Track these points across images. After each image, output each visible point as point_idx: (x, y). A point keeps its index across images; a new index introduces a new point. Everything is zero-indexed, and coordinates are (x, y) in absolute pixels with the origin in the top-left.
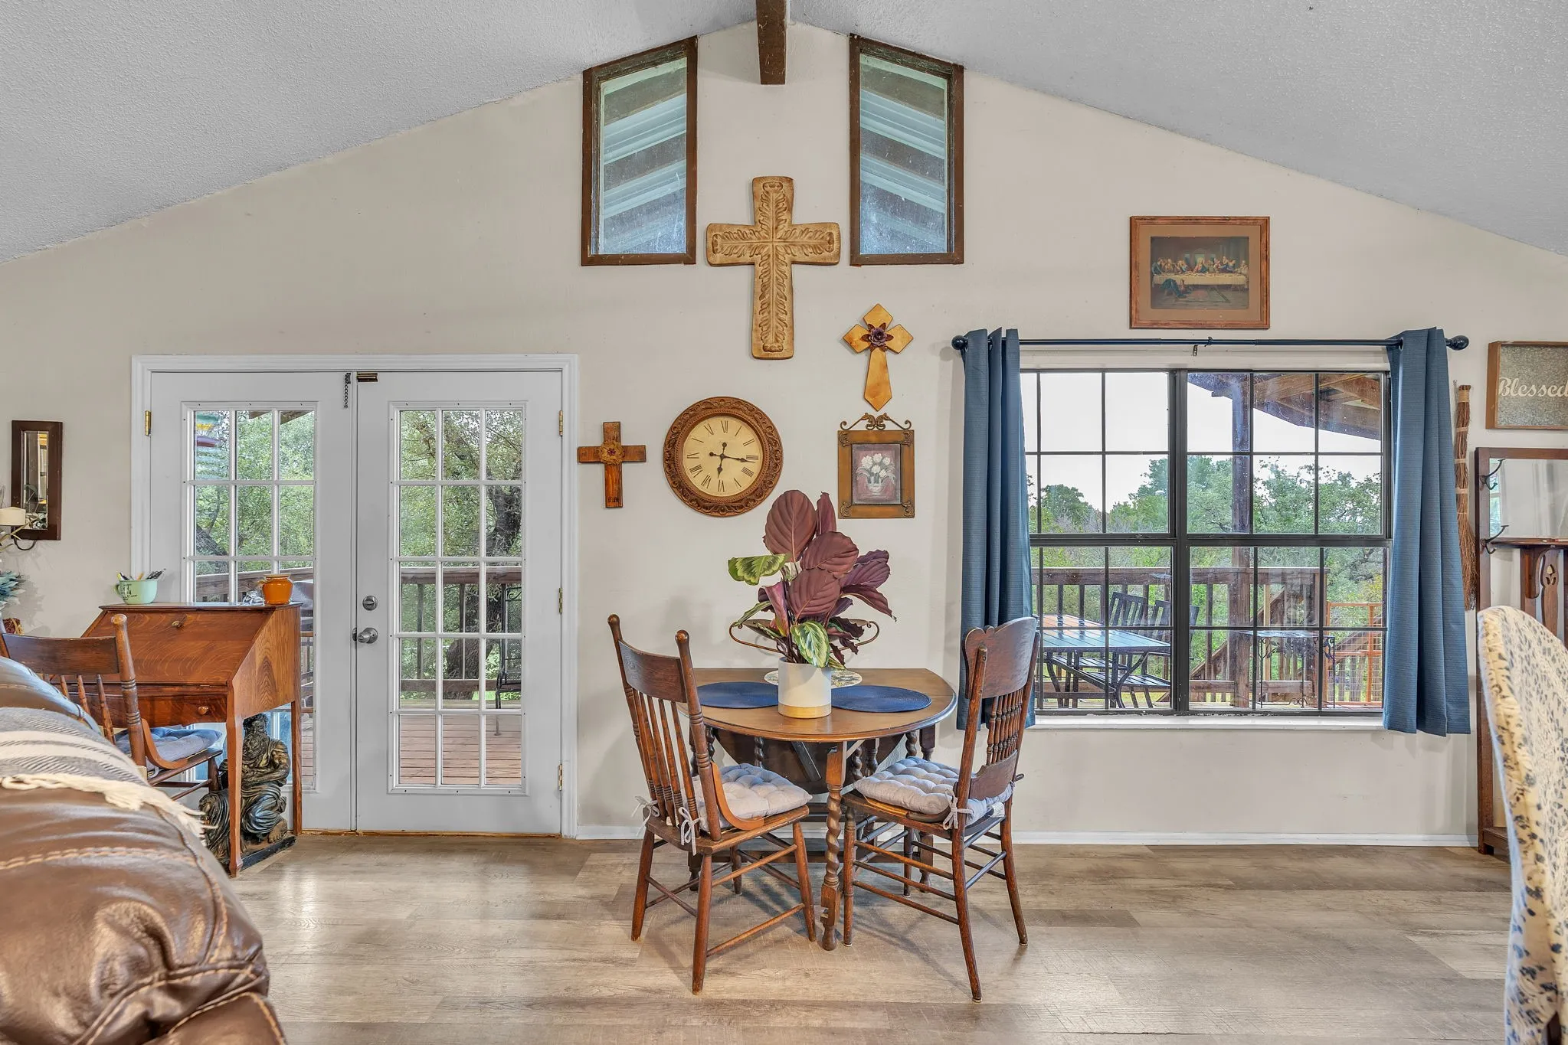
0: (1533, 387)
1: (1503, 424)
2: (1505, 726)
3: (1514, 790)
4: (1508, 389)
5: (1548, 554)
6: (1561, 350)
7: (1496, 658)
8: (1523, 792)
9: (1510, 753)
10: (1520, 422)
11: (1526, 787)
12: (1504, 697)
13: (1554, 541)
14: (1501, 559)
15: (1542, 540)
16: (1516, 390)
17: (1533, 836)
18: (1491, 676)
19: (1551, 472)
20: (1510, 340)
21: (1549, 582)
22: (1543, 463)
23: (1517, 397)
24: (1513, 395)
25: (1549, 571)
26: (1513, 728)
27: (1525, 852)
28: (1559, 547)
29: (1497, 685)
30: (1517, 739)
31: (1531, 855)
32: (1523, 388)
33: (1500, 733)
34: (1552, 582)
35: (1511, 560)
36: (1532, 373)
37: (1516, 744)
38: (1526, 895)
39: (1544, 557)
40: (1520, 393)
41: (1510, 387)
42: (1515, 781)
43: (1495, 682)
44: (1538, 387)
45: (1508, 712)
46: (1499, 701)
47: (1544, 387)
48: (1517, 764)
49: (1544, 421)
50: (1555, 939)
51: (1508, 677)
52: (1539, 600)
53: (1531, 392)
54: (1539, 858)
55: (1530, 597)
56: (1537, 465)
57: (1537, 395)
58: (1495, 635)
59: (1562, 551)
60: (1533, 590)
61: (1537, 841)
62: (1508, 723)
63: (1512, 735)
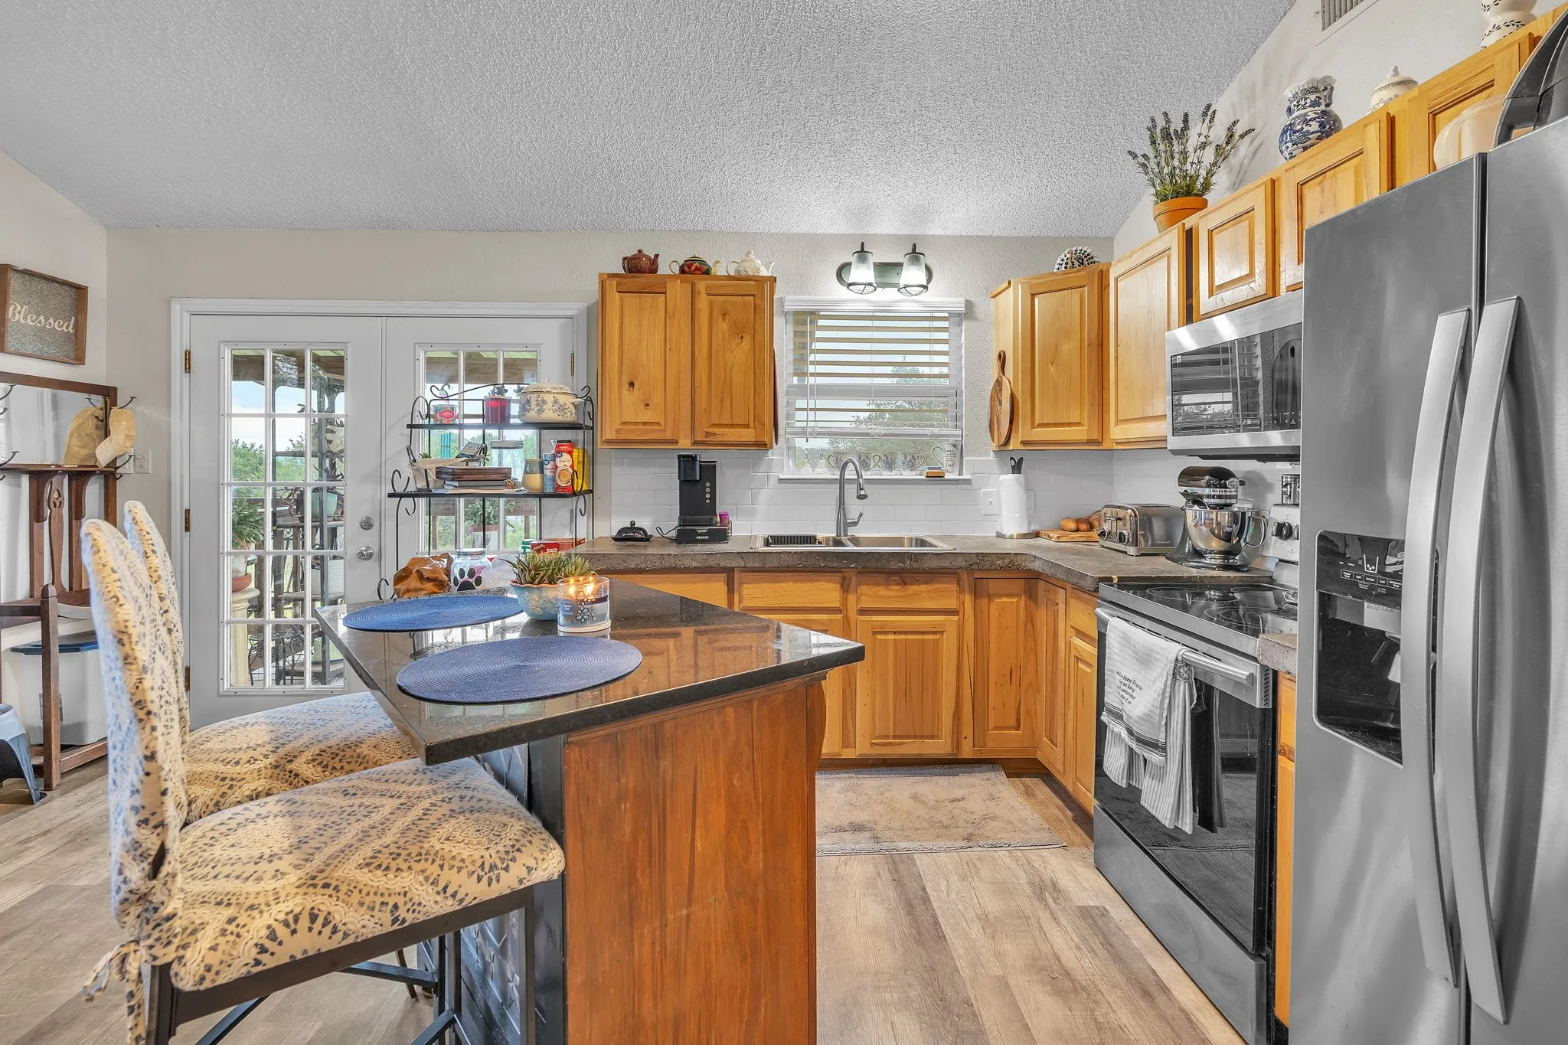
0: (42, 318)
1: (13, 349)
2: (124, 630)
3: (135, 681)
4: (17, 314)
5: (55, 479)
6: (66, 288)
7: (110, 572)
8: (140, 681)
9: (129, 652)
10: (29, 349)
11: (143, 676)
12: (121, 605)
13: (60, 466)
14: (10, 485)
15: (50, 466)
16: (25, 318)
17: (149, 713)
18: (108, 589)
19: (54, 398)
20: (21, 267)
21: (55, 506)
22: (47, 392)
23: (26, 326)
24: (22, 321)
25: (56, 495)
26: (131, 630)
27: (144, 728)
28: (65, 472)
29: (115, 596)
30: (134, 639)
31: (148, 728)
32: (32, 317)
33: (120, 637)
34: (58, 505)
35: (19, 486)
36: (40, 304)
37: (134, 643)
38: (144, 762)
39: (51, 483)
40: (29, 321)
41: (19, 312)
42: (134, 673)
43: (112, 594)
44: (46, 319)
45: (126, 617)
46: (118, 610)
47: (51, 320)
48: (135, 659)
49: (52, 351)
50: (165, 785)
51: (121, 587)
52: (46, 523)
53: (40, 322)
54: (154, 729)
55: (38, 522)
56: (42, 394)
57: (44, 327)
58: (105, 551)
59: (67, 476)
60: (41, 513)
61: (152, 716)
62: (126, 627)
63: (130, 636)
